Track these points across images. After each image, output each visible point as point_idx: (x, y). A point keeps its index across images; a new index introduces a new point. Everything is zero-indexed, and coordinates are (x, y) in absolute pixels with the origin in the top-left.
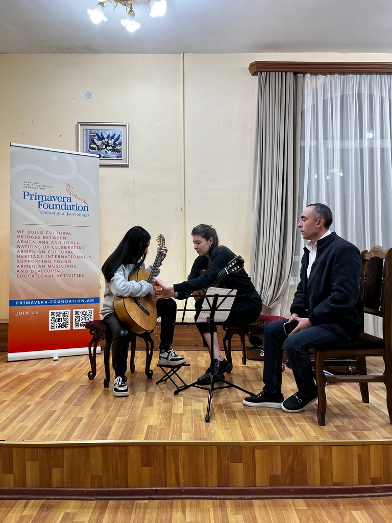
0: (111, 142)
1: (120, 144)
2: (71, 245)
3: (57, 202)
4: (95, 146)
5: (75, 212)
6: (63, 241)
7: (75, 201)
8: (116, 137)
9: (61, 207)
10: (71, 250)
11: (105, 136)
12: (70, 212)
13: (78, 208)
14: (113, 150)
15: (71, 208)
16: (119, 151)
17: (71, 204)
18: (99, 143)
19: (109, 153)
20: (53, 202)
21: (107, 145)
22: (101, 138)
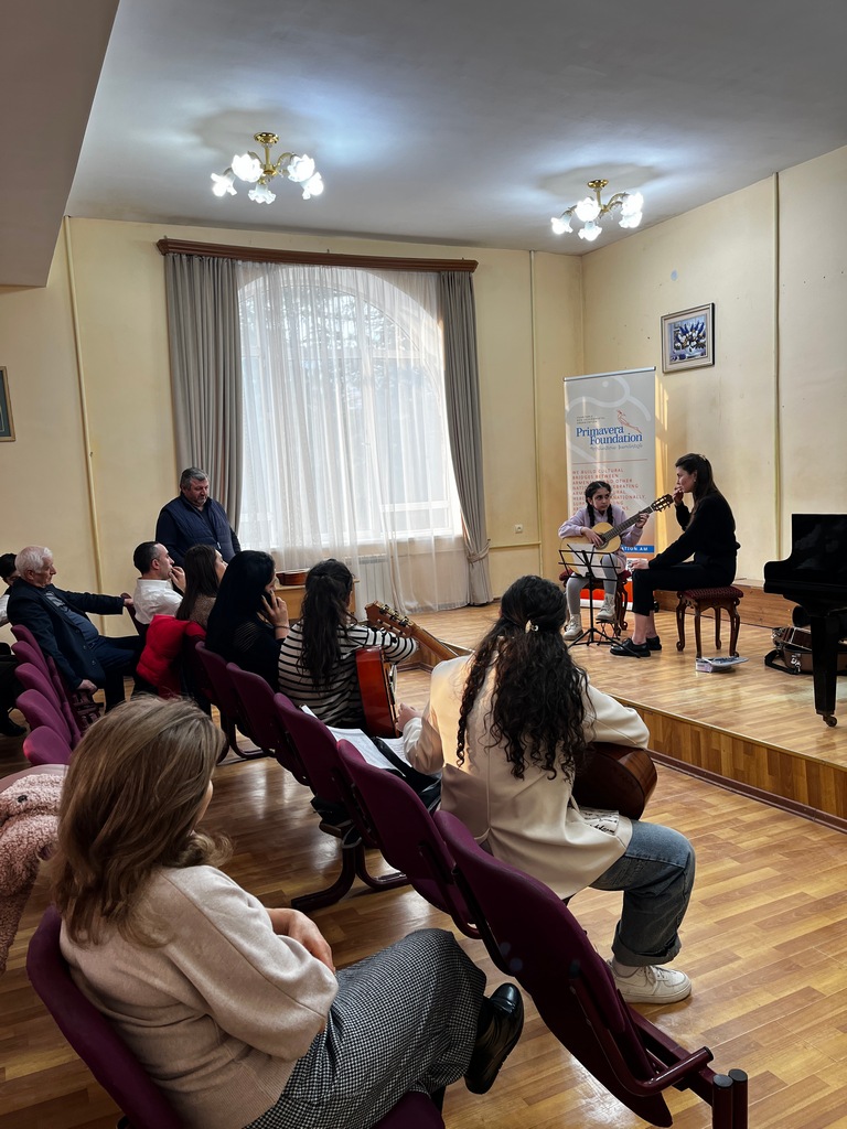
0: (695, 335)
1: (704, 336)
2: (622, 484)
3: (608, 435)
4: (679, 344)
5: (627, 444)
6: (615, 479)
7: (627, 431)
8: (700, 326)
9: (612, 440)
10: (623, 489)
11: (689, 328)
12: (622, 444)
13: (630, 439)
14: (696, 346)
15: (623, 439)
16: (703, 346)
17: (623, 435)
18: (683, 339)
19: (693, 350)
20: (605, 436)
21: (691, 341)
22: (685, 332)
